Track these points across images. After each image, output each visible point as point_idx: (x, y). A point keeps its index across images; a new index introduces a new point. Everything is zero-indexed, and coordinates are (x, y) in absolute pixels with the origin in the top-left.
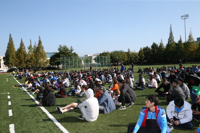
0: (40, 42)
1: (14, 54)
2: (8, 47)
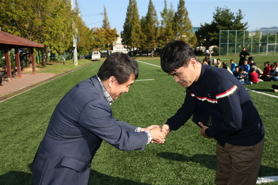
0: (182, 3)
1: (138, 25)
2: (128, 15)
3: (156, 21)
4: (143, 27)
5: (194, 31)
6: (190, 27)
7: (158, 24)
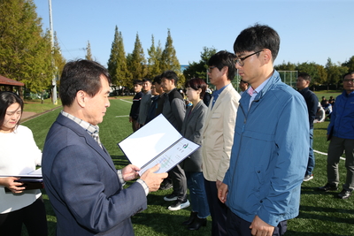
0: (169, 41)
1: (124, 62)
2: (112, 51)
3: (142, 59)
4: (129, 64)
5: (183, 69)
6: (178, 66)
7: (145, 62)
